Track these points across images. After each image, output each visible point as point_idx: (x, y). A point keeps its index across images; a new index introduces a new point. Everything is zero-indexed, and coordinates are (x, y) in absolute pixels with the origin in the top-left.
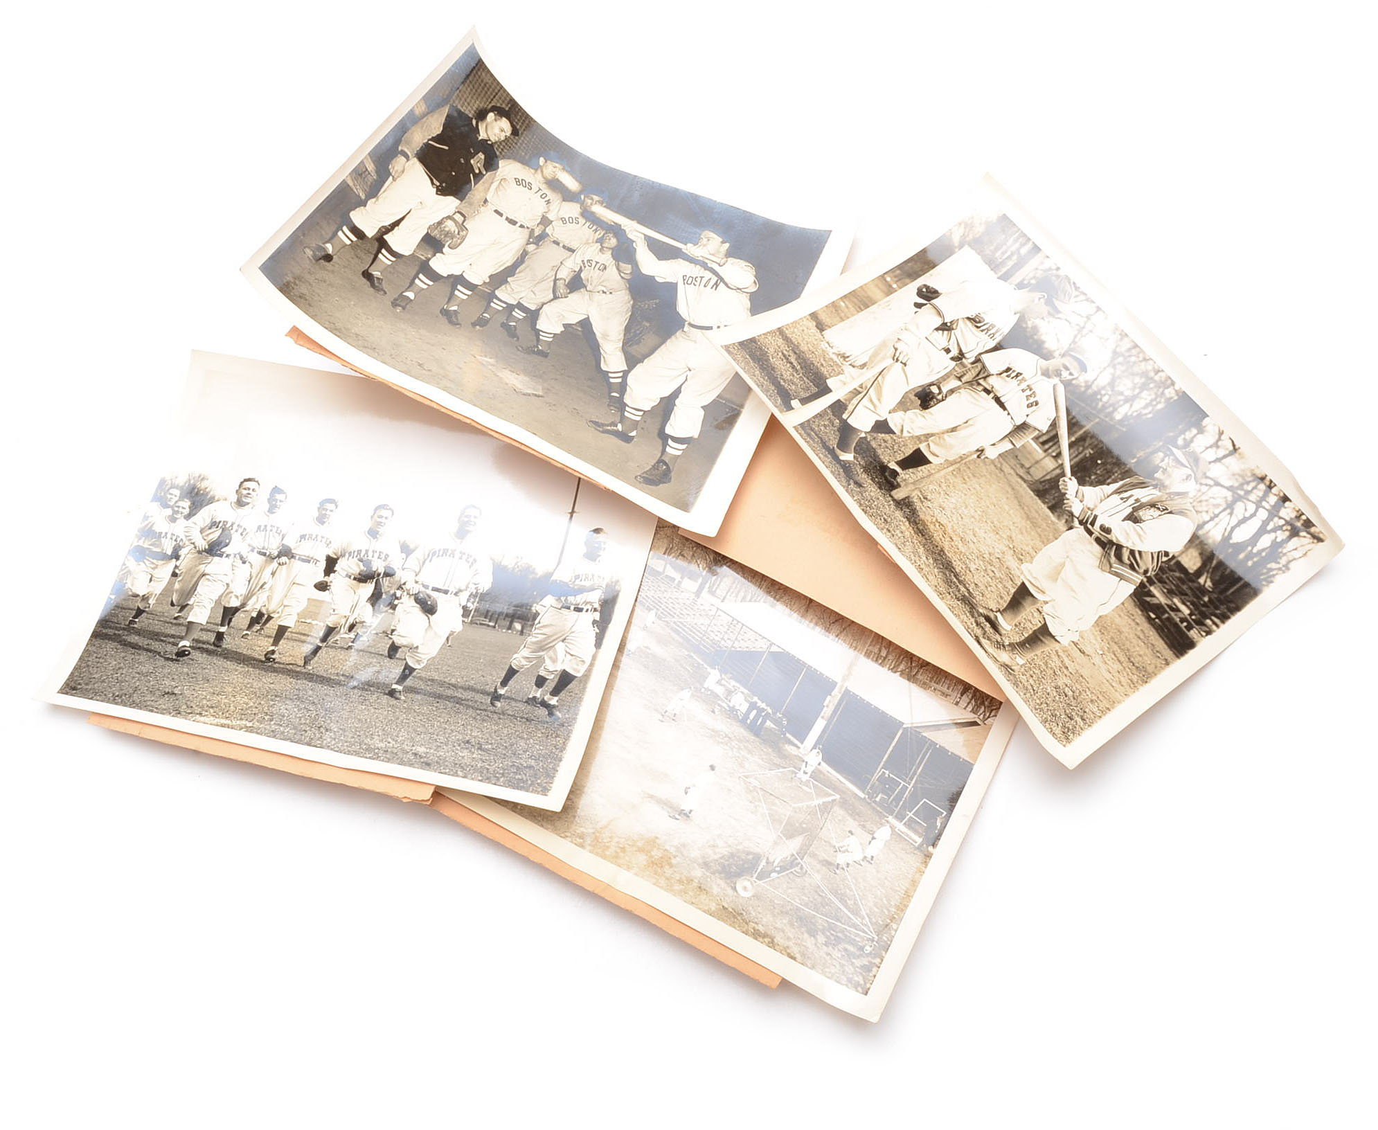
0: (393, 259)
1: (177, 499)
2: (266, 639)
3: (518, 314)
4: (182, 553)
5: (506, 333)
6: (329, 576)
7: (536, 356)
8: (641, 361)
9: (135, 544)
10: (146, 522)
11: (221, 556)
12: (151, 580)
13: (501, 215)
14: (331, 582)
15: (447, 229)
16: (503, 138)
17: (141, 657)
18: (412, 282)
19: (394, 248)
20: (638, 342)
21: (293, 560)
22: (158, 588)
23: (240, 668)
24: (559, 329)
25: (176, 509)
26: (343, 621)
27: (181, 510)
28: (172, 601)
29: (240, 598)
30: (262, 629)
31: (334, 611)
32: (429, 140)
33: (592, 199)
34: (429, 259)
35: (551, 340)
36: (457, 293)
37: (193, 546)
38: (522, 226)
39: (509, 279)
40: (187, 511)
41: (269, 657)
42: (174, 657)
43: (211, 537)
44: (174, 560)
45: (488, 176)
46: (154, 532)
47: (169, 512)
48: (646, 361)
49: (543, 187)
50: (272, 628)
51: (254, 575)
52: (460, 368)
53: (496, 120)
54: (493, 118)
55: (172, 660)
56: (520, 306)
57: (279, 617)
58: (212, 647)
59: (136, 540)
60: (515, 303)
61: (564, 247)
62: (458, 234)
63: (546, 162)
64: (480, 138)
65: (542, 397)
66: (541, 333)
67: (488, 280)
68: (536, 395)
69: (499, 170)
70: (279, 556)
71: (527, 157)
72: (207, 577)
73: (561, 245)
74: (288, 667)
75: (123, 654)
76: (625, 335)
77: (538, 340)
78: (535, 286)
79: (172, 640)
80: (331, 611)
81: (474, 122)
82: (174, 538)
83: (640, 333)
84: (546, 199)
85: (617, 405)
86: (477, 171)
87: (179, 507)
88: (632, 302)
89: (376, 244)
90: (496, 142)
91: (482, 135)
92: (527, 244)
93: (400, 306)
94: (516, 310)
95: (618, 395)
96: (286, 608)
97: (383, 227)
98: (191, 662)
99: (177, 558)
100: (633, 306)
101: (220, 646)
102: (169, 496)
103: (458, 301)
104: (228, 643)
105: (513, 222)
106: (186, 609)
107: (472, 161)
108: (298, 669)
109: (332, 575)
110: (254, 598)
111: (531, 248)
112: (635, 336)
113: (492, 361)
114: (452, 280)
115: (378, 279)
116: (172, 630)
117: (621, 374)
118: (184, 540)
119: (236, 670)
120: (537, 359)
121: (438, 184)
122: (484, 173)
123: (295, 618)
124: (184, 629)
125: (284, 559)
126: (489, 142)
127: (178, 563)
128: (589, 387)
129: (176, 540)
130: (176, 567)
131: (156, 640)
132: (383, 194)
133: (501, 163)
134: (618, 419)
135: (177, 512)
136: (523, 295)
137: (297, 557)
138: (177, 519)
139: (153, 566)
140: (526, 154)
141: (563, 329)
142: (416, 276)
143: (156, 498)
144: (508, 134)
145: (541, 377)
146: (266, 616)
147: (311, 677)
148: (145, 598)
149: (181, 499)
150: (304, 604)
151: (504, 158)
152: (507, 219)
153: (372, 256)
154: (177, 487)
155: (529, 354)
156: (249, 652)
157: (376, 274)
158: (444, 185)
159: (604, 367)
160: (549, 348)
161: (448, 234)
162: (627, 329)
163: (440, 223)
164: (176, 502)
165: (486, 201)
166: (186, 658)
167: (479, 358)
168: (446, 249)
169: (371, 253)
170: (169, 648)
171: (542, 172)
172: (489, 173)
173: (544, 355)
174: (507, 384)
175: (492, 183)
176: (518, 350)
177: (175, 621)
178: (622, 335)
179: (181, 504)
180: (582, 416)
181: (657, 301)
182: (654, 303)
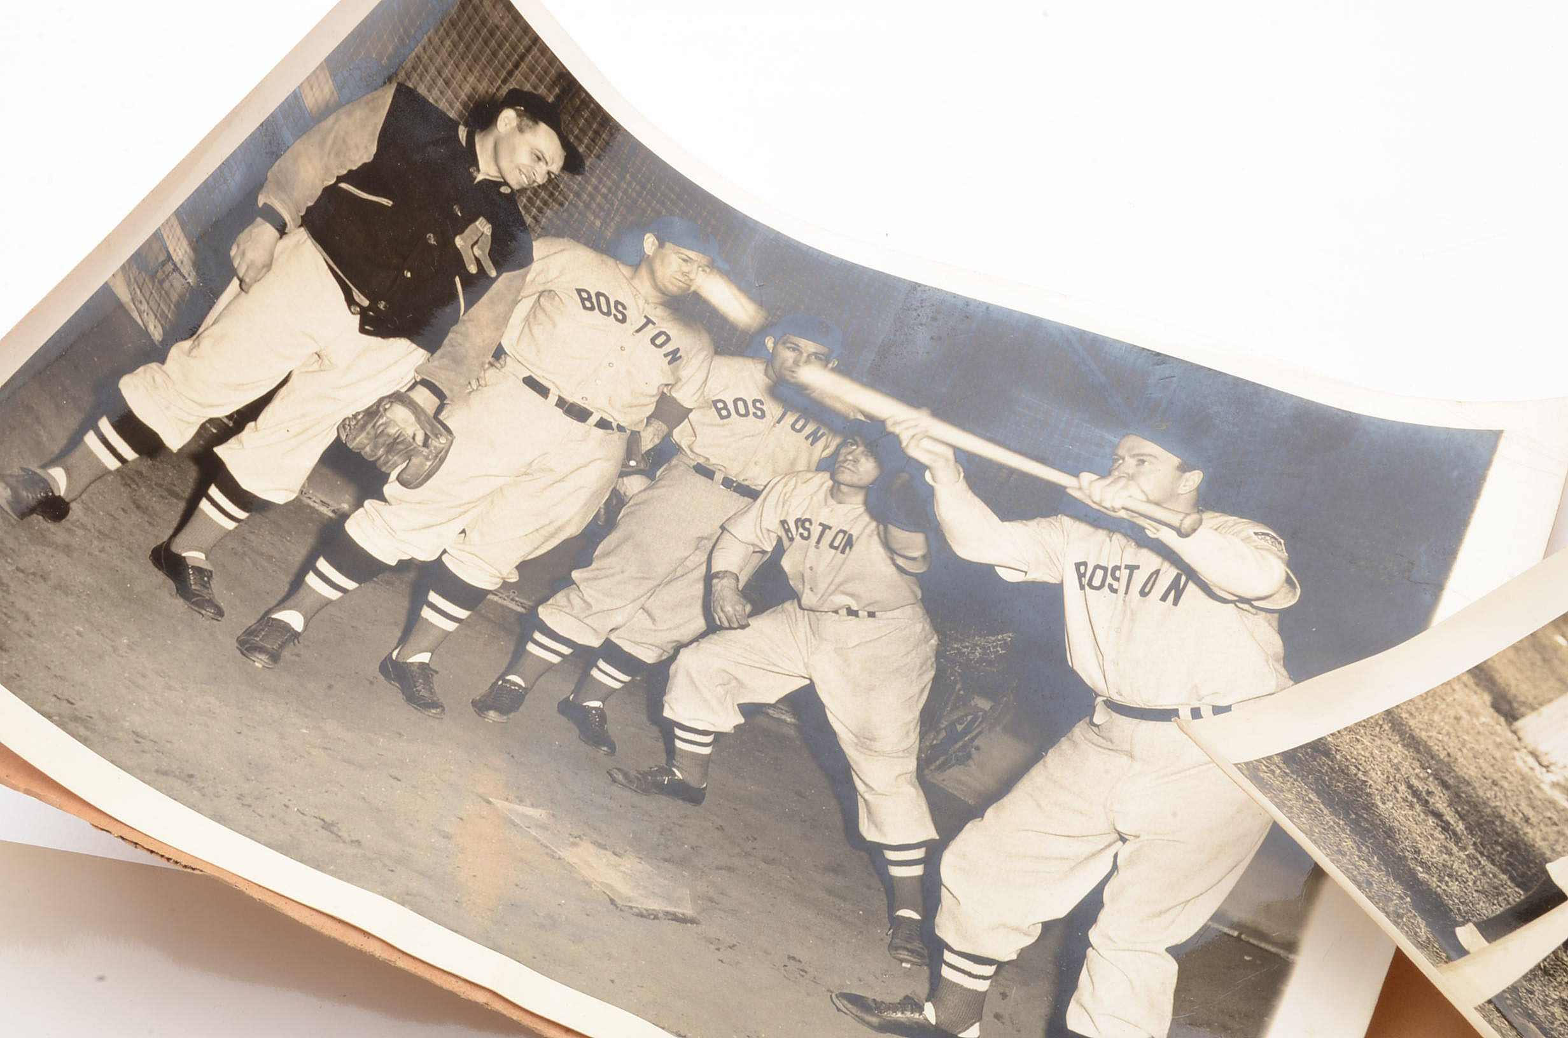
0: (242, 515)
3: (608, 676)
5: (576, 731)
7: (664, 800)
8: (976, 812)
13: (543, 391)
15: (392, 431)
16: (540, 179)
18: (298, 582)
19: (247, 483)
20: (964, 758)
24: (729, 721)
32: (340, 179)
33: (796, 349)
34: (345, 516)
35: (707, 751)
36: (427, 613)
38: (603, 424)
39: (575, 575)
45: (503, 282)
48: (990, 813)
49: (658, 314)
52: (447, 836)
53: (521, 129)
54: (514, 123)
56: (611, 652)
60: (596, 643)
61: (727, 483)
62: (425, 444)
63: (661, 245)
64: (480, 177)
65: (693, 921)
66: (678, 732)
67: (514, 578)
68: (675, 918)
69: (535, 267)
71: (608, 234)
73: (719, 477)
76: (922, 736)
77: (671, 752)
78: (653, 591)
81: (462, 133)
83: (966, 731)
84: (669, 348)
85: (917, 945)
86: (473, 269)
88: (934, 641)
89: (192, 473)
90: (523, 190)
91: (486, 170)
92: (622, 475)
93: (262, 650)
94: (602, 664)
95: (916, 916)
97: (211, 421)
100: (940, 654)
103: (429, 640)
105: (579, 413)
107: (459, 241)
111: (634, 485)
112: (953, 737)
113: (539, 814)
114: (411, 576)
115: (199, 571)
117: (919, 854)
120: (674, 808)
121: (366, 303)
122: (493, 274)
126: (504, 190)
128: (830, 892)
132: (212, 331)
133: (540, 248)
134: (921, 989)
136: (618, 619)
140: (605, 224)
141: (742, 720)
142: (309, 565)
144: (556, 167)
145: (683, 862)
151: (546, 233)
152: (561, 403)
153: (182, 506)
155: (646, 792)
157: (194, 556)
158: (382, 305)
159: (869, 833)
160: (705, 775)
161: (396, 444)
162: (928, 719)
163: (372, 413)
165: (499, 353)
167: (499, 803)
168: (391, 489)
169: (176, 495)
171: (652, 273)
172: (505, 275)
173: (690, 795)
174: (588, 884)
175: (516, 302)
176: (614, 781)
178: (913, 739)
180: (814, 980)
181: (1008, 637)
182: (997, 643)
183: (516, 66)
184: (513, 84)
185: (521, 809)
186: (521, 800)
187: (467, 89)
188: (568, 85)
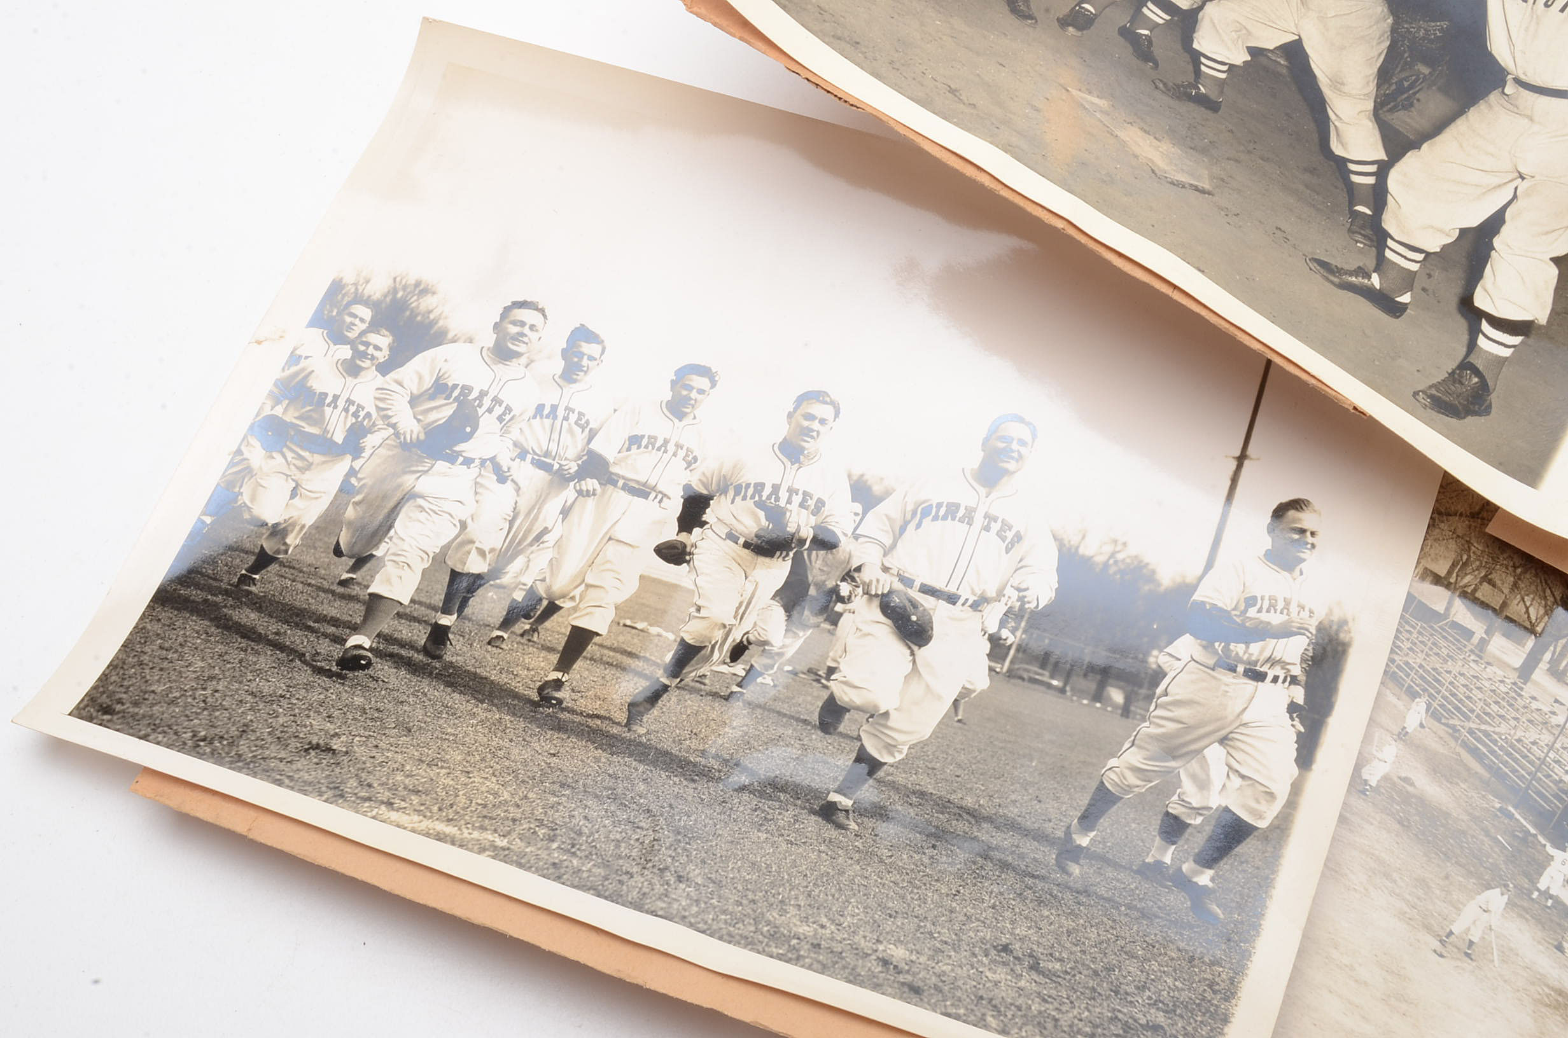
1: (364, 326)
2: (544, 654)
4: (371, 441)
5: (1131, 49)
6: (690, 532)
7: (1192, 106)
8: (1415, 145)
9: (267, 411)
10: (294, 369)
11: (452, 459)
12: (294, 493)
14: (695, 546)
17: (262, 659)
20: (1408, 106)
21: (610, 488)
22: (309, 513)
23: (481, 711)
24: (1240, 57)
25: (362, 348)
26: (718, 635)
27: (371, 350)
28: (338, 543)
29: (488, 556)
30: (534, 630)
31: (699, 610)
35: (1223, 76)
37: (391, 431)
40: (382, 356)
41: (547, 694)
42: (334, 669)
43: (433, 416)
44: (349, 458)
46: (310, 392)
47: (345, 352)
48: (1425, 146)
50: (556, 630)
51: (523, 508)
52: (1037, 110)
55: (329, 674)
57: (575, 609)
58: (421, 657)
59: (269, 403)
65: (1209, 193)
66: (1203, 60)
68: (1197, 189)
70: (581, 475)
72: (420, 501)
74: (590, 722)
75: (220, 648)
76: (1379, 86)
77: (1198, 73)
79: (331, 630)
80: (693, 610)
82: (352, 409)
83: (1411, 87)
85: (1368, 232)
87: (367, 344)
88: (1390, 21)
95: (1369, 212)
96: (591, 590)
98: (372, 684)
99: (357, 452)
100: (1394, 30)
101: (438, 658)
102: (348, 319)
104: (457, 652)
106: (368, 565)
108: (615, 730)
109: (697, 531)
110: (519, 562)
112: (1401, 90)
113: (1103, 103)
116: (333, 609)
117: (1373, 168)
118: (374, 415)
119: (474, 715)
120: (1199, 112)
123: (610, 614)
124: (360, 608)
125: (591, 484)
127: (357, 465)
128: (1307, 187)
129: (355, 415)
130: (352, 472)
131: (297, 625)
134: (1370, 262)
135: (364, 355)
137: (621, 483)
138: (361, 369)
139: (299, 463)
141: (1249, 58)
143: (317, 321)
145: (1204, 151)
146: (545, 603)
147: (642, 751)
148: (278, 532)
149: (375, 326)
150: (631, 587)
154: (366, 302)
155: (1179, 98)
156: (504, 679)
159: (1337, 149)
160: (1222, 93)
162: (1383, 75)
164: (363, 333)
166: (360, 673)
167: (1074, 92)
170: (325, 647)
173: (1209, 104)
174: (1136, 157)
176: (1157, 88)
177: (340, 590)
178: (1372, 87)
179: (373, 338)
180: (1294, 246)
181: (1445, 24)
182: (1437, 28)
185: (1089, 98)
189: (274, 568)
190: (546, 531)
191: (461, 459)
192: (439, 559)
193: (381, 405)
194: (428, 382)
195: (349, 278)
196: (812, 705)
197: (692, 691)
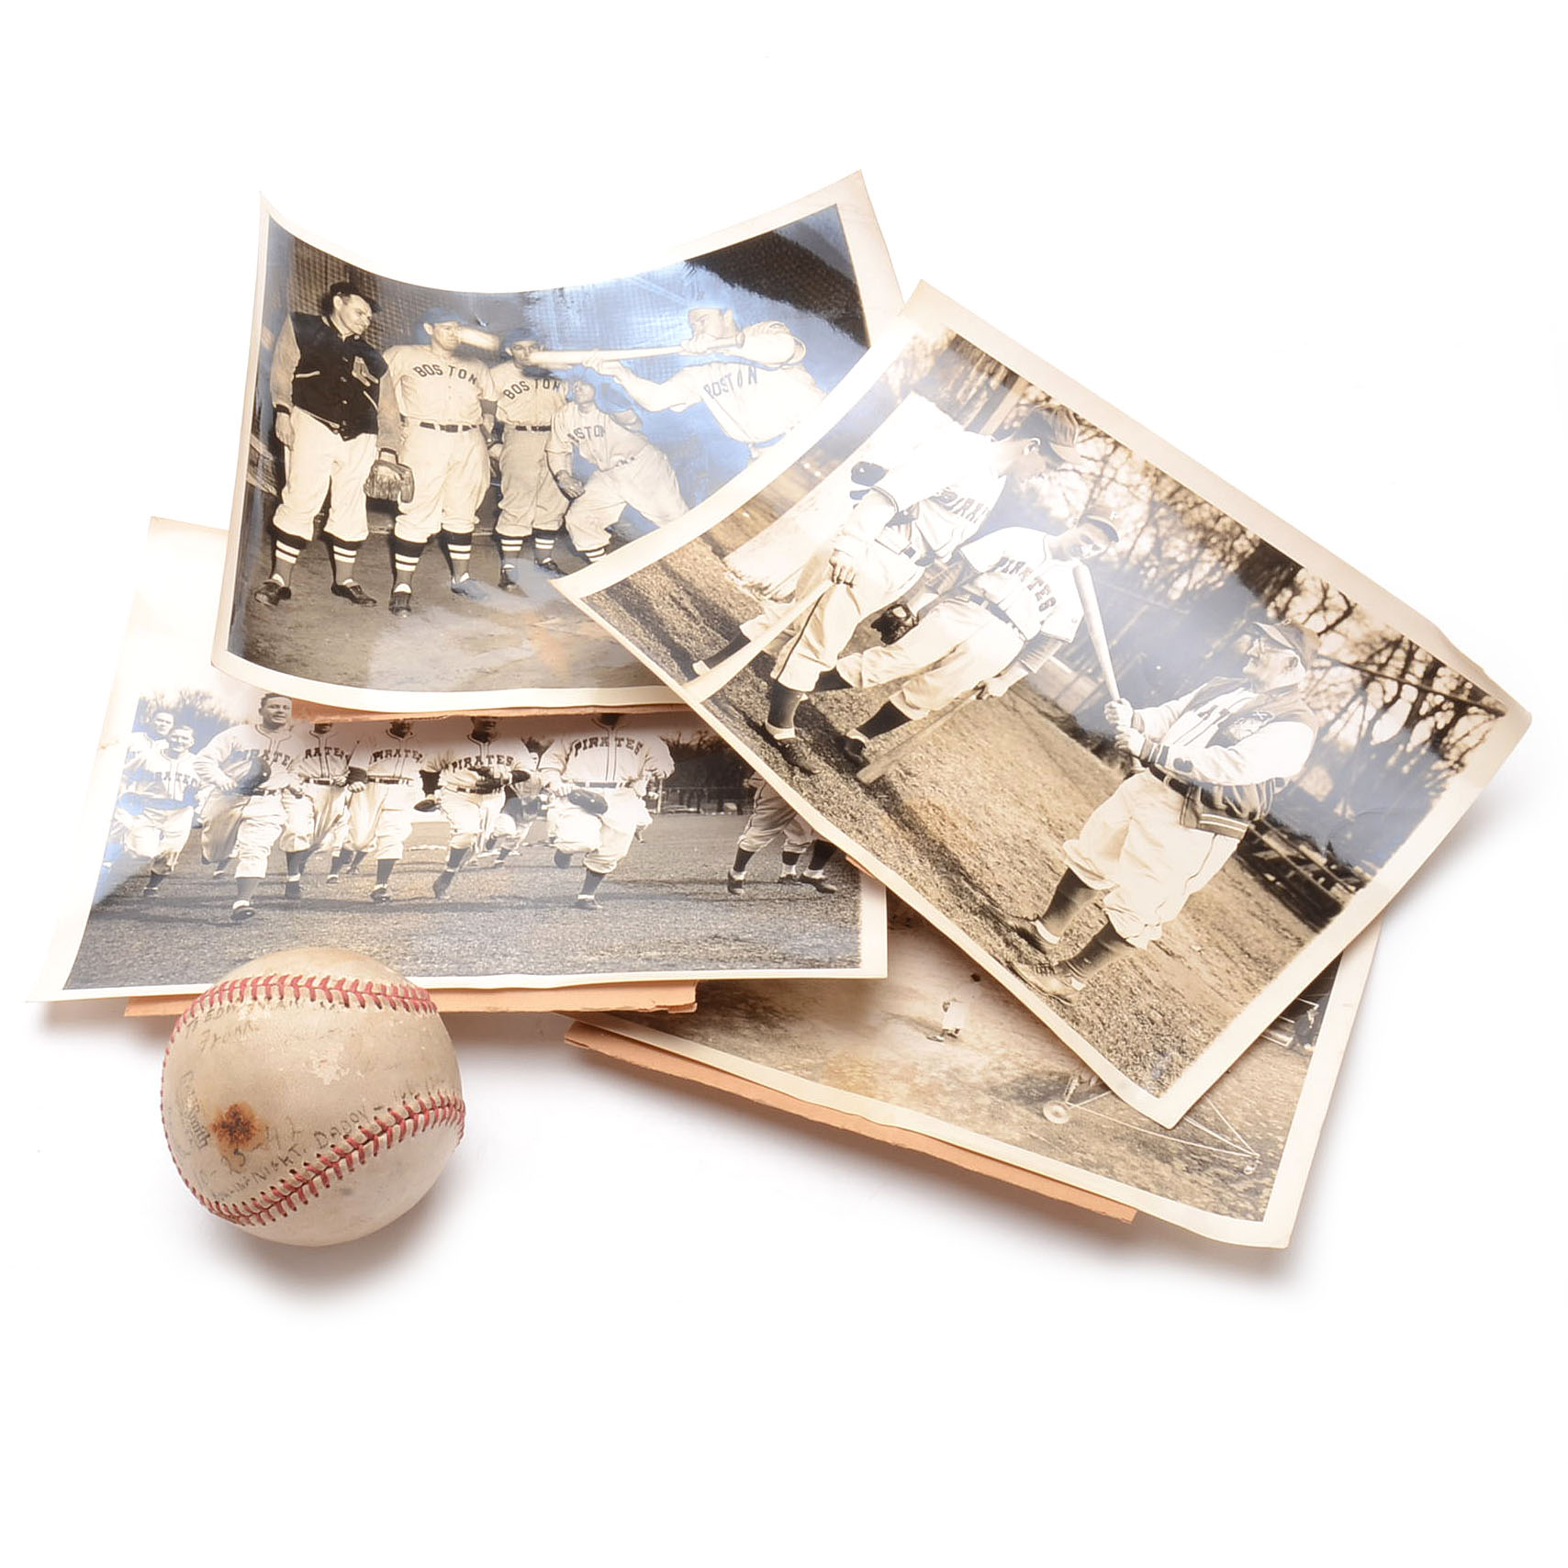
0: (354, 553)
1: (170, 726)
3: (544, 544)
4: (201, 795)
9: (124, 791)
10: (133, 761)
12: (162, 837)
13: (432, 426)
15: (385, 480)
16: (367, 324)
18: (395, 571)
25: (174, 740)
26: (475, 840)
27: (181, 740)
28: (203, 857)
29: (308, 839)
31: (456, 831)
33: (521, 348)
34: (392, 531)
36: (453, 556)
37: (213, 786)
38: (465, 428)
40: (191, 742)
43: (238, 772)
44: (191, 808)
45: (383, 382)
46: (149, 774)
47: (164, 744)
49: (453, 362)
53: (345, 303)
54: (341, 302)
56: (538, 533)
57: (376, 851)
59: (124, 786)
60: (529, 532)
61: (534, 428)
62: (402, 479)
63: (434, 327)
64: (344, 338)
69: (391, 367)
71: (409, 333)
72: (248, 821)
73: (529, 428)
78: (537, 496)
81: (325, 320)
82: (182, 778)
84: (468, 376)
86: (368, 384)
87: (177, 737)
89: (323, 545)
90: (364, 333)
91: (344, 333)
92: (489, 448)
93: (403, 608)
94: (537, 540)
96: (382, 840)
97: (316, 518)
99: (195, 803)
102: (159, 723)
105: (452, 429)
107: (354, 374)
108: (430, 902)
110: (329, 837)
111: (496, 450)
114: (436, 542)
115: (354, 588)
116: (217, 892)
118: (198, 779)
121: (338, 426)
122: (377, 381)
123: (401, 848)
126: (357, 337)
127: (198, 810)
129: (185, 781)
130: (196, 815)
131: (195, 906)
133: (387, 357)
135: (177, 744)
136: (530, 517)
138: (179, 753)
139: (158, 818)
140: (405, 330)
142: (394, 561)
143: (138, 727)
144: (369, 314)
146: (355, 853)
148: (160, 861)
149: (177, 725)
150: (408, 831)
151: (384, 349)
152: (442, 428)
153: (329, 562)
154: (167, 710)
156: (346, 897)
157: (348, 582)
158: (344, 423)
161: (391, 486)
163: (372, 476)
164: (171, 731)
165: (403, 418)
166: (250, 919)
168: (402, 507)
169: (324, 559)
170: (219, 913)
171: (438, 342)
172: (382, 379)
175: (394, 390)
177: (216, 881)
179: (178, 732)
183: (326, 273)
184: (330, 284)
186: (547, 619)
187: (315, 297)
188: (350, 269)
189: (165, 881)
190: (339, 817)
191: (266, 792)
192: (276, 848)
193: (201, 772)
194: (228, 753)
195: (150, 696)
196: (548, 856)
197: (470, 871)
